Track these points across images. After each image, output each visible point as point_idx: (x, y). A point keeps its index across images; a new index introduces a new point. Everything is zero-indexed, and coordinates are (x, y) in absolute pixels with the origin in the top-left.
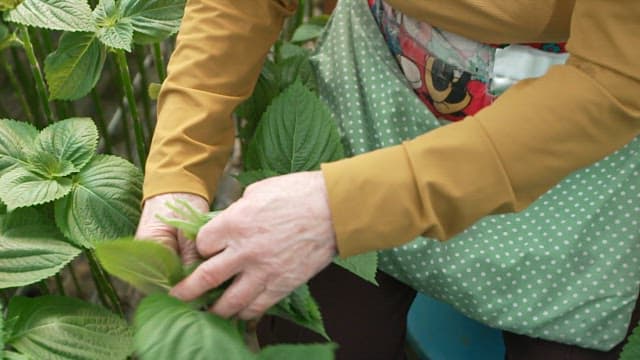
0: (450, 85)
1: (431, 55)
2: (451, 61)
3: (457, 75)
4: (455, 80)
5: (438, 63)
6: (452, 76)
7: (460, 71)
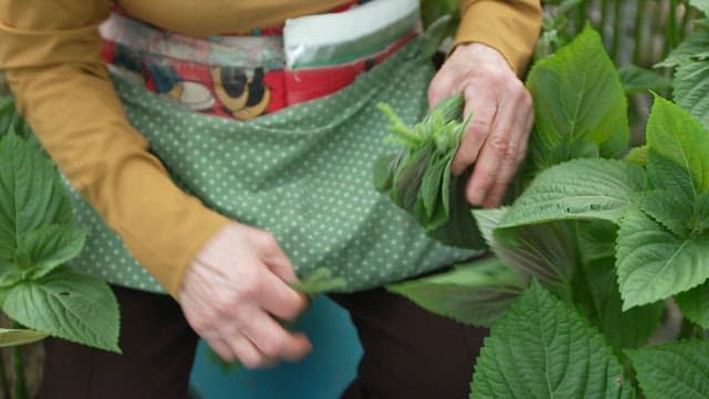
0: (246, 87)
1: (214, 67)
2: (239, 64)
3: (250, 74)
4: (250, 80)
5: (226, 72)
6: (244, 78)
7: (250, 69)
